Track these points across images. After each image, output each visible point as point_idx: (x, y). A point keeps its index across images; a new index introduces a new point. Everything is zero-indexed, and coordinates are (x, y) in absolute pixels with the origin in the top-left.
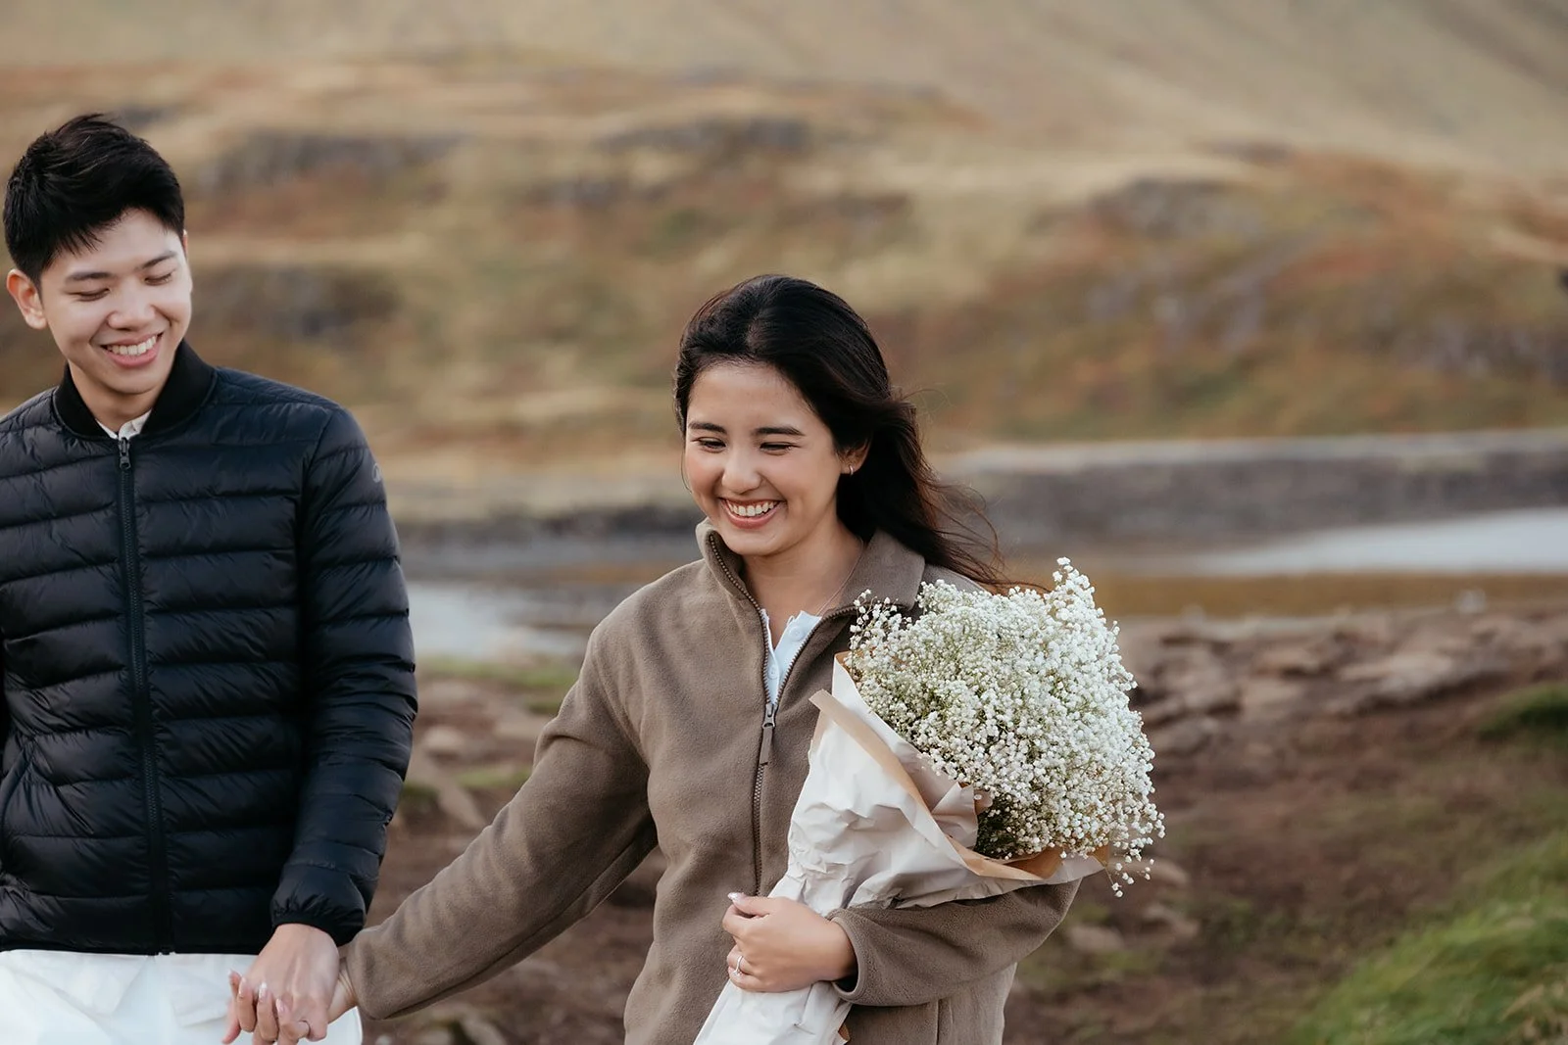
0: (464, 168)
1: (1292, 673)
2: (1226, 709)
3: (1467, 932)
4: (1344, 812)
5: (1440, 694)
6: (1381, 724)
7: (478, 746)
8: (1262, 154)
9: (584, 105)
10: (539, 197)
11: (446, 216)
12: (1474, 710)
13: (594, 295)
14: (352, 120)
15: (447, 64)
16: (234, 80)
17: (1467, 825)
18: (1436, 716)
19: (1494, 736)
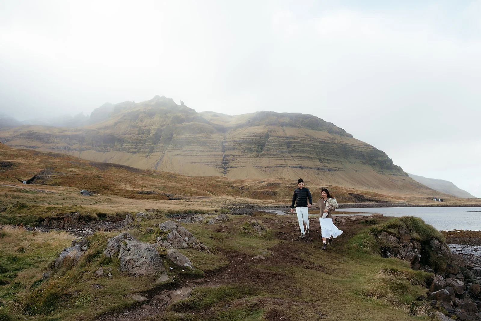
0: (281, 185)
1: (345, 219)
2: (342, 221)
3: (359, 236)
4: (350, 228)
5: (355, 221)
6: (351, 222)
7: (296, 222)
8: (330, 186)
9: (289, 182)
10: (286, 187)
11: (280, 188)
12: (358, 222)
13: (289, 193)
14: (275, 182)
15: (280, 179)
16: (268, 180)
17: (358, 229)
18: (355, 222)
19: (359, 223)
